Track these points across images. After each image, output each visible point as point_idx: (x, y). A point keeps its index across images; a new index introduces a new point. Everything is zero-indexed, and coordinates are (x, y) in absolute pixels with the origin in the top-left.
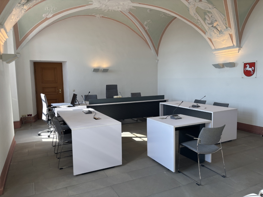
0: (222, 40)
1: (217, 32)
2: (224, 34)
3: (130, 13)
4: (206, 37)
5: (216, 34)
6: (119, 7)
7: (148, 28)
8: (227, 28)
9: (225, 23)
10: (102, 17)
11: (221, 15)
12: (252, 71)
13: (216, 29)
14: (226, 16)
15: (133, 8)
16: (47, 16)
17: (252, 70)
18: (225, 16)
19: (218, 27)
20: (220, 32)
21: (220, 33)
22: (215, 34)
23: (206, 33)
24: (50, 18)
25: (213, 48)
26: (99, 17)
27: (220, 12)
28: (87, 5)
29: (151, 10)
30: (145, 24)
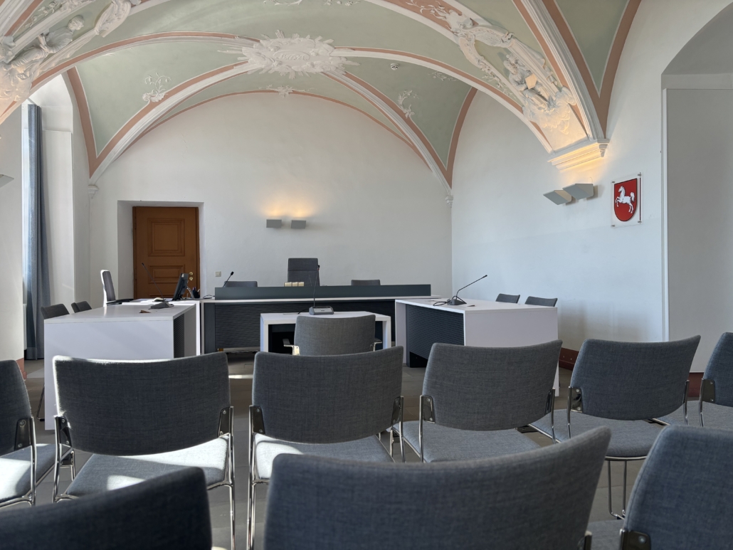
0: (559, 123)
1: (542, 103)
2: (558, 107)
3: (347, 75)
4: (526, 120)
5: (543, 111)
6: (315, 63)
7: (413, 113)
8: (560, 90)
9: (551, 77)
10: (294, 92)
11: (534, 56)
12: (630, 204)
13: (537, 96)
14: (547, 58)
15: (349, 62)
16: (153, 99)
17: (632, 202)
18: (544, 58)
19: (539, 89)
20: (550, 102)
21: (549, 105)
22: (540, 108)
23: (523, 109)
24: (160, 102)
25: (549, 150)
26: (287, 93)
27: (529, 47)
28: (236, 65)
29: (399, 65)
30: (401, 103)
